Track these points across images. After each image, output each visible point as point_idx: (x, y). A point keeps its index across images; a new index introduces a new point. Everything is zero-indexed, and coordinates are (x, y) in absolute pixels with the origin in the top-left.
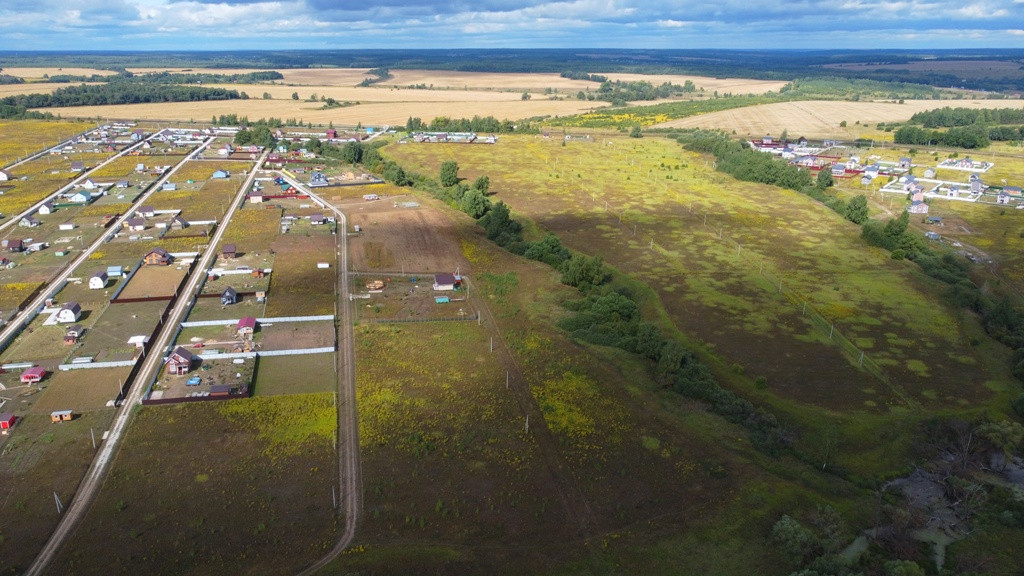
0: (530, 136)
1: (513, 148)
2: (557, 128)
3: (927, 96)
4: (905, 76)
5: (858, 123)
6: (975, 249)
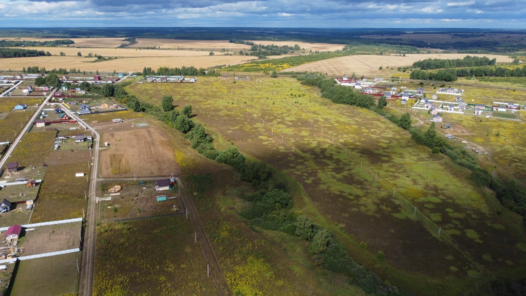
0: (215, 78)
1: (205, 85)
2: (230, 72)
4: (402, 42)
5: (387, 67)
6: (475, 145)
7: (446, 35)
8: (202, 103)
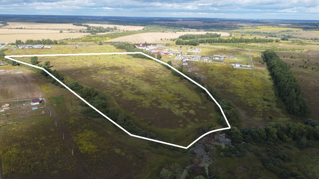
0: (64, 46)
1: (58, 50)
2: (73, 42)
3: (182, 31)
4: (175, 25)
5: (165, 39)
6: (201, 75)
7: (200, 21)
8: (56, 60)
